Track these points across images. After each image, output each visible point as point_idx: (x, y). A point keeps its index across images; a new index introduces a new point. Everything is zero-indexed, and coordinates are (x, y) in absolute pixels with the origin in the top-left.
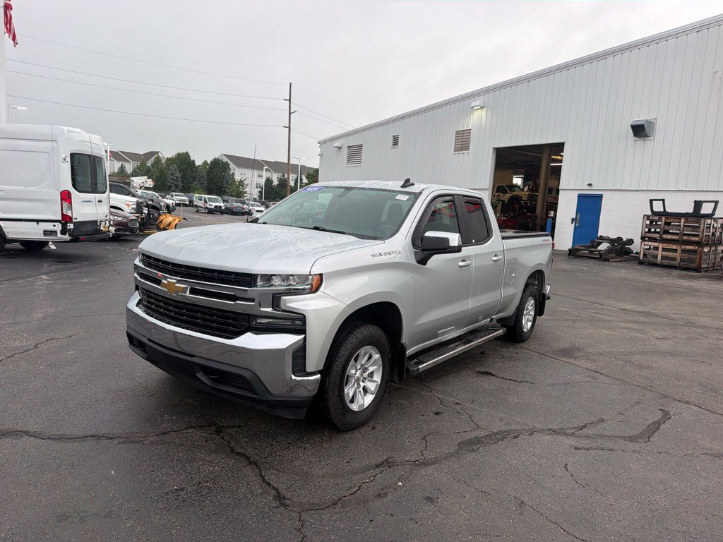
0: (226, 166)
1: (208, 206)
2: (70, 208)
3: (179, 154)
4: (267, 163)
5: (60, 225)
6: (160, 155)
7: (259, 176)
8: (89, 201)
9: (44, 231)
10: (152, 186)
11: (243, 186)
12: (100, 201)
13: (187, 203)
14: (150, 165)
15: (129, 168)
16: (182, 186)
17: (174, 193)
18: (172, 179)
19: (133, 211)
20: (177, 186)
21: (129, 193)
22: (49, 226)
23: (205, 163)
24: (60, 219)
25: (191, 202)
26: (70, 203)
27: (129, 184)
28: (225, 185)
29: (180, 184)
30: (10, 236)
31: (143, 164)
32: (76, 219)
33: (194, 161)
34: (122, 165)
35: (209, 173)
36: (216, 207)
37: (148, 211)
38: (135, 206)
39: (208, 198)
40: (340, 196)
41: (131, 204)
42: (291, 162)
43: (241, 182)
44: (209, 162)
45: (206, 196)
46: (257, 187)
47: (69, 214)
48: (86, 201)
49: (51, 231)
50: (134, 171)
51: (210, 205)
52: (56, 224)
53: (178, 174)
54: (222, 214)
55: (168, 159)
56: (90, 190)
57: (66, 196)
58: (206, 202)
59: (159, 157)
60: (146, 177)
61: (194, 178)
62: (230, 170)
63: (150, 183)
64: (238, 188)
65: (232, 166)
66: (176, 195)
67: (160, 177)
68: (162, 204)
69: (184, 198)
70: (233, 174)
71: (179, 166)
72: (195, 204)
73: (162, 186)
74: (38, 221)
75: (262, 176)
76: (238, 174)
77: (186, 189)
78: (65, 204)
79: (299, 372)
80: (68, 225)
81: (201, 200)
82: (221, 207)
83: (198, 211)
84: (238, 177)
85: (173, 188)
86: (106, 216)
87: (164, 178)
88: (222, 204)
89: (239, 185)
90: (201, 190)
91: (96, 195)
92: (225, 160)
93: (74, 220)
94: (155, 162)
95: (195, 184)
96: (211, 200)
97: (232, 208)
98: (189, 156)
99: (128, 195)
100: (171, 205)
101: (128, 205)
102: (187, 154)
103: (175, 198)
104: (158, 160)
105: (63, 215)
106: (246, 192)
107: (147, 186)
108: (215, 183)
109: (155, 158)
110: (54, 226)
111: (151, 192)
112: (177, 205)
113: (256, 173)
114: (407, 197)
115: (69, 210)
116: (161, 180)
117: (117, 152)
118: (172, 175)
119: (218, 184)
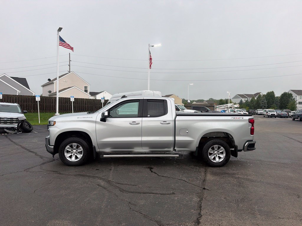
0: (290, 96)
1: (268, 114)
3: (268, 93)
10: (238, 107)
14: (256, 98)
16: (267, 106)
18: (263, 104)
20: (265, 107)
31: (253, 98)
33: (275, 95)
36: (272, 114)
51: (269, 114)
53: (265, 101)
54: (275, 117)
58: (267, 112)
59: (260, 95)
61: (273, 102)
62: (292, 97)
65: (294, 95)
66: (259, 110)
73: (257, 107)
81: (265, 112)
82: (274, 114)
83: (264, 117)
85: (263, 107)
88: (275, 113)
92: (291, 92)
94: (258, 97)
95: (274, 105)
96: (270, 111)
97: (281, 115)
98: (273, 93)
108: (284, 104)
116: (258, 104)
117: (243, 95)
118: (263, 102)
119: (286, 104)
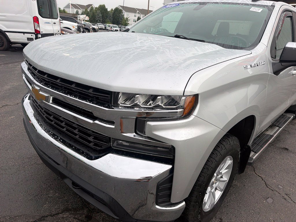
0: (120, 11)
2: (39, 26)
4: (138, 9)
5: (34, 35)
6: (93, 6)
7: (135, 16)
8: (49, 23)
9: (27, 38)
10: (88, 20)
11: (128, 20)
12: (54, 23)
13: (104, 28)
14: (89, 11)
15: (80, 11)
16: (102, 21)
17: (98, 24)
18: (98, 17)
19: (76, 30)
20: (100, 21)
21: (76, 22)
22: (29, 36)
23: (112, 9)
24: (34, 32)
25: (105, 28)
26: (39, 23)
27: (77, 18)
28: (120, 20)
29: (101, 19)
30: (12, 40)
31: (86, 10)
32: (42, 32)
33: (107, 9)
34: (77, 10)
35: (113, 14)
36: (116, 30)
37: (83, 30)
38: (77, 28)
39: (113, 26)
40: (196, 9)
41: (75, 26)
42: (149, 9)
43: (127, 19)
44: (114, 10)
45: (112, 25)
46: (134, 21)
47: (38, 29)
48: (47, 23)
49: (31, 39)
50: (82, 13)
51: (113, 29)
52: (32, 34)
53: (101, 15)
55: (96, 8)
56: (49, 17)
57: (36, 20)
59: (92, 7)
60: (85, 15)
61: (107, 17)
62: (122, 13)
63: (87, 18)
64: (126, 21)
65: (124, 11)
66: (99, 25)
67: (93, 16)
68: (91, 28)
69: (102, 26)
70: (124, 15)
71: (101, 11)
72: (107, 28)
73: (93, 20)
74: (24, 33)
75: (136, 16)
76: (126, 15)
77: (104, 22)
78: (36, 24)
79: (163, 202)
80: (38, 35)
81: (109, 27)
84: (125, 16)
86: (59, 31)
87: (95, 16)
88: (118, 29)
89: (126, 20)
90: (110, 22)
91: (52, 20)
92: (120, 8)
93: (41, 33)
95: (108, 20)
96: (114, 27)
98: (105, 6)
99: (75, 23)
100: (96, 29)
101: (74, 27)
102: (104, 5)
103: (99, 26)
104: (92, 8)
105: (36, 30)
106: (129, 24)
107: (86, 19)
109: (91, 7)
110: (32, 35)
111: (88, 23)
112: (99, 29)
113: (133, 14)
114: (261, 9)
115: (38, 27)
116: (94, 17)
117: (75, 5)
118: (98, 15)
119: (117, 20)
